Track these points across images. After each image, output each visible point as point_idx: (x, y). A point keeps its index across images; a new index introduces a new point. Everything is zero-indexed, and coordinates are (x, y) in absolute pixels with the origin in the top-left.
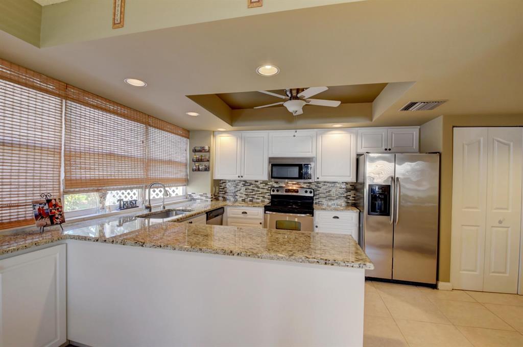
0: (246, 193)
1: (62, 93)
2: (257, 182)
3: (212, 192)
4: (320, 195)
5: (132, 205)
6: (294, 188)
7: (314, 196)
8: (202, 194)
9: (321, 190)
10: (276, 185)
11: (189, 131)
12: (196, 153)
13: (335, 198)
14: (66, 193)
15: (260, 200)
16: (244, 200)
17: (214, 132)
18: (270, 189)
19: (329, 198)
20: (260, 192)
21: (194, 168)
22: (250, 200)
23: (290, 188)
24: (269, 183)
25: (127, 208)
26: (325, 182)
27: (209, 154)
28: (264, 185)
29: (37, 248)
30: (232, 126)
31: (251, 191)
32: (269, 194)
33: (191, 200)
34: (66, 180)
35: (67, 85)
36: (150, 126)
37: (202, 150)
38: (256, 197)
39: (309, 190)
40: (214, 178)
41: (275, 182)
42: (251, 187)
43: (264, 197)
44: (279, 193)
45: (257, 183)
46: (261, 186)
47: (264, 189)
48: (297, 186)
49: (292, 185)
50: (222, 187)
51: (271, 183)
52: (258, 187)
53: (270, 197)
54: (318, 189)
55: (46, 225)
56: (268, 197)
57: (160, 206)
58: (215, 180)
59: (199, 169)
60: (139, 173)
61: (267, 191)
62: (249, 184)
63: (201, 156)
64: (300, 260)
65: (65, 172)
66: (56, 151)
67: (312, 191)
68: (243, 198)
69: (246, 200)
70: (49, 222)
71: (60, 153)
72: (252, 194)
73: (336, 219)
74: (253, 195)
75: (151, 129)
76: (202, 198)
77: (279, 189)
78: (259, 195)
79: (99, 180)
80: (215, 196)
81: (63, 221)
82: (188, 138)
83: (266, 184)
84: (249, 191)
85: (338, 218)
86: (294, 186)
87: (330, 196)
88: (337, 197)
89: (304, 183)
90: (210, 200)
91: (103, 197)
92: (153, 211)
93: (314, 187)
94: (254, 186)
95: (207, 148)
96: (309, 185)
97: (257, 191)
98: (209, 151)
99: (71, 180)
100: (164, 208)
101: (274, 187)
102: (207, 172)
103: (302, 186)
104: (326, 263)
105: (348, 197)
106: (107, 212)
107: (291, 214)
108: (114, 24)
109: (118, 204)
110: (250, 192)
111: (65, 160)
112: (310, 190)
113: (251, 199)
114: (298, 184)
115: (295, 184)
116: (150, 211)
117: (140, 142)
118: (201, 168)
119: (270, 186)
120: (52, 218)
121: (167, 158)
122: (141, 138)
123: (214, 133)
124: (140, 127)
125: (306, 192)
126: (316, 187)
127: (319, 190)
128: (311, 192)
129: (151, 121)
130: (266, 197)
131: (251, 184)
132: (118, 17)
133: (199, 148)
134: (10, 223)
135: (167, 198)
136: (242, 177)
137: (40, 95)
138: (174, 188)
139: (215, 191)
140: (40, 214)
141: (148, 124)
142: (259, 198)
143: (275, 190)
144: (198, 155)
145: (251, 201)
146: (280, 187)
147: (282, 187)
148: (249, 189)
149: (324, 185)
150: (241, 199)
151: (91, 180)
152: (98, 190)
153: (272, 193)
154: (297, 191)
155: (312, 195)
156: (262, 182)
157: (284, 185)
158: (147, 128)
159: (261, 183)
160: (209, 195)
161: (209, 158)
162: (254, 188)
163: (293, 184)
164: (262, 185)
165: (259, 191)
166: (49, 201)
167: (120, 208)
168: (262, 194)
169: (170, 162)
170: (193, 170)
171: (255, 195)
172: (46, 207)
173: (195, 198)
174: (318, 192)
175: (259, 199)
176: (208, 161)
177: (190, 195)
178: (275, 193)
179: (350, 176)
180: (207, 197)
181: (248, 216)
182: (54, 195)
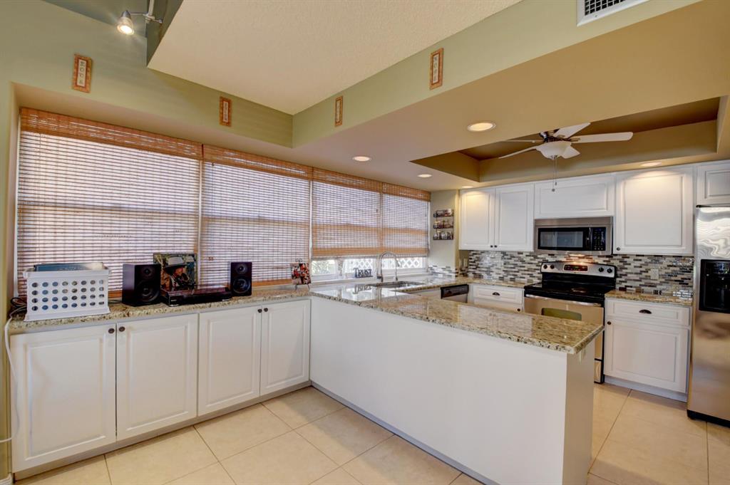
0: (505, 269)
1: (310, 176)
2: (522, 253)
3: (457, 264)
4: (629, 275)
5: (366, 274)
6: (582, 264)
7: (616, 276)
8: (445, 267)
9: (630, 269)
10: (550, 259)
11: (429, 193)
12: (438, 218)
13: (658, 282)
14: (313, 259)
15: (526, 280)
16: (501, 279)
17: (459, 190)
18: (540, 264)
19: (648, 281)
20: (526, 269)
21: (436, 235)
22: (509, 278)
23: (575, 263)
24: (539, 256)
25: (362, 277)
26: (637, 255)
27: (453, 219)
28: (532, 258)
29: (292, 299)
30: (479, 181)
31: (512, 266)
32: (539, 271)
33: (432, 275)
34: (313, 248)
35: (313, 168)
36: (384, 193)
37: (445, 214)
38: (519, 274)
39: (606, 268)
40: (460, 249)
41: (549, 255)
42: (512, 261)
43: (531, 276)
44: (555, 270)
45: (521, 255)
46: (528, 259)
47: (532, 263)
48: (587, 260)
49: (578, 259)
50: (473, 260)
51: (542, 256)
52: (523, 261)
53: (541, 275)
54: (626, 266)
55: (298, 284)
56: (539, 275)
57: (392, 277)
58: (460, 251)
59: (440, 237)
60: (373, 242)
61: (537, 268)
62: (509, 257)
63: (444, 221)
64: (492, 334)
65: (313, 242)
66: (306, 225)
67: (613, 268)
68: (501, 276)
69: (505, 278)
70: (300, 282)
71: (309, 226)
72: (514, 270)
73: (646, 315)
74: (515, 272)
75: (386, 197)
76: (445, 272)
77: (554, 264)
78: (523, 272)
79: (338, 249)
80: (462, 271)
81: (310, 282)
82: (429, 200)
83: (536, 257)
84: (510, 266)
85: (648, 312)
86: (581, 260)
87: (648, 277)
88: (663, 280)
89: (599, 256)
90: (454, 275)
91: (341, 264)
92: (384, 281)
93: (616, 263)
94: (517, 259)
95: (450, 211)
96: (607, 259)
97: (521, 267)
98: (453, 215)
99: (317, 249)
100: (397, 279)
101: (547, 262)
102: (449, 241)
103: (596, 261)
104: (518, 340)
105: (685, 281)
106: (344, 278)
107: (574, 302)
108: (336, 123)
109: (354, 271)
110: (511, 268)
111: (313, 232)
112: (608, 268)
113: (513, 277)
114: (587, 257)
115: (583, 258)
116: (382, 281)
117: (374, 211)
118: (442, 235)
119: (541, 260)
120: (302, 278)
121: (403, 225)
122: (375, 207)
123: (460, 192)
124: (375, 196)
125: (601, 270)
126: (622, 264)
127: (626, 269)
128: (610, 271)
129: (385, 187)
130: (534, 275)
131: (512, 257)
132: (338, 117)
133: (442, 212)
134: (277, 280)
135: (399, 270)
136: (496, 246)
137: (295, 180)
138: (409, 259)
139: (463, 265)
140: (295, 275)
141: (382, 192)
142: (524, 276)
143: (549, 266)
144: (439, 221)
145: (512, 280)
146: (557, 262)
147: (561, 262)
148: (509, 263)
149: (637, 260)
150: (497, 276)
151: (331, 249)
152: (337, 258)
153: (543, 270)
154: (586, 269)
155: (612, 275)
156: (528, 254)
157: (564, 260)
158: (381, 196)
159: (527, 256)
160: (453, 269)
161: (453, 223)
162: (516, 263)
163: (580, 258)
164: (530, 258)
165: (524, 267)
166: (301, 265)
167: (356, 276)
168: (528, 271)
169: (406, 230)
170: (435, 239)
171: (518, 272)
172: (299, 270)
173: (436, 271)
174: (624, 271)
175: (524, 278)
176: (452, 227)
177: (431, 269)
178: (549, 270)
179: (681, 246)
180: (450, 271)
181: (501, 298)
182: (304, 261)
